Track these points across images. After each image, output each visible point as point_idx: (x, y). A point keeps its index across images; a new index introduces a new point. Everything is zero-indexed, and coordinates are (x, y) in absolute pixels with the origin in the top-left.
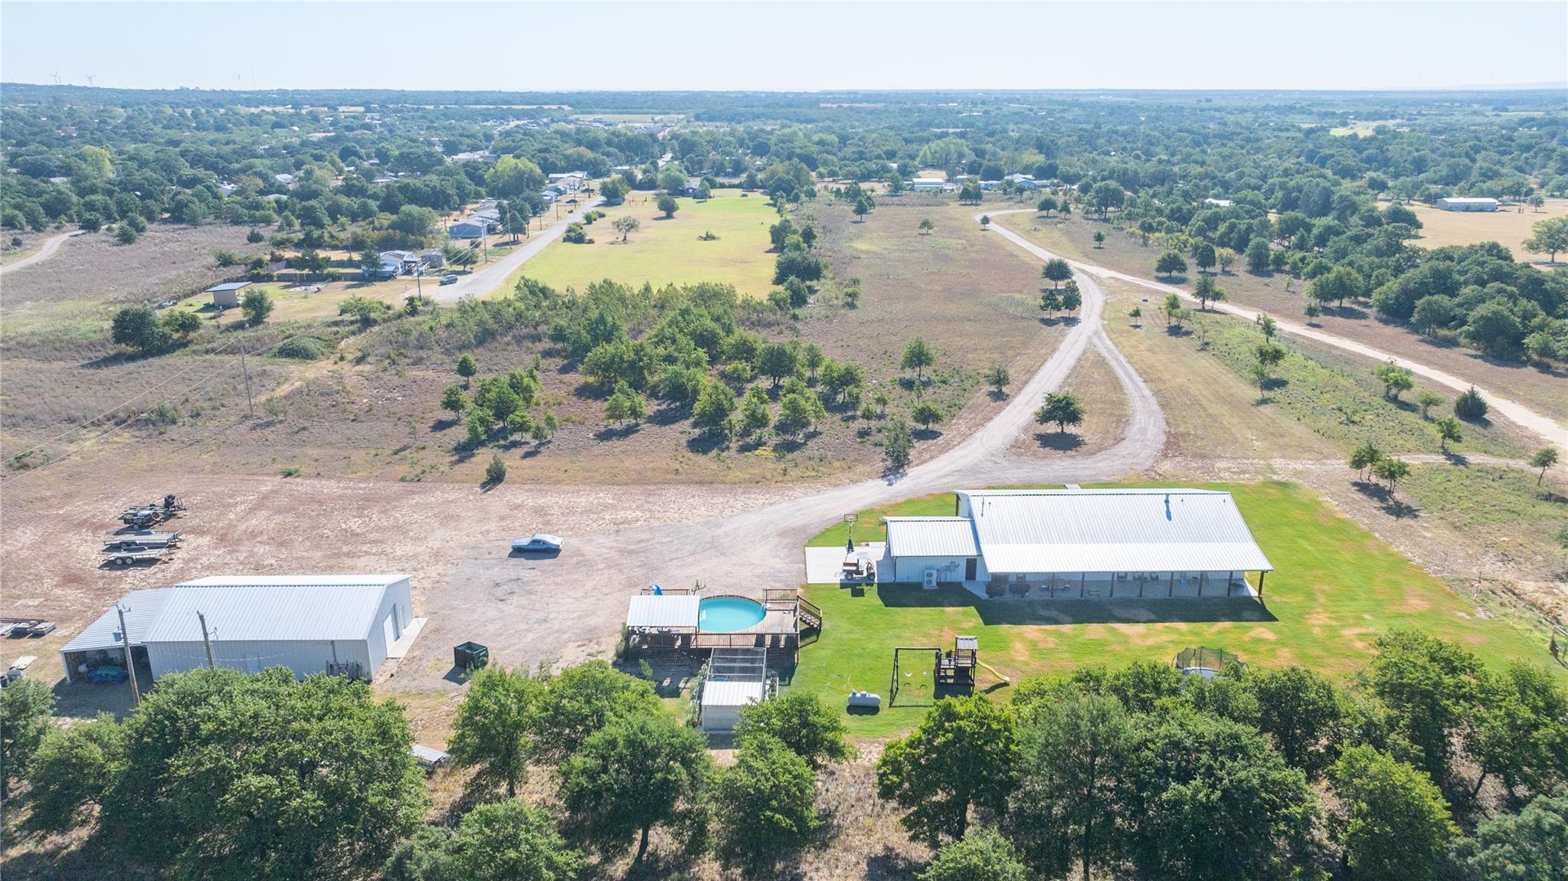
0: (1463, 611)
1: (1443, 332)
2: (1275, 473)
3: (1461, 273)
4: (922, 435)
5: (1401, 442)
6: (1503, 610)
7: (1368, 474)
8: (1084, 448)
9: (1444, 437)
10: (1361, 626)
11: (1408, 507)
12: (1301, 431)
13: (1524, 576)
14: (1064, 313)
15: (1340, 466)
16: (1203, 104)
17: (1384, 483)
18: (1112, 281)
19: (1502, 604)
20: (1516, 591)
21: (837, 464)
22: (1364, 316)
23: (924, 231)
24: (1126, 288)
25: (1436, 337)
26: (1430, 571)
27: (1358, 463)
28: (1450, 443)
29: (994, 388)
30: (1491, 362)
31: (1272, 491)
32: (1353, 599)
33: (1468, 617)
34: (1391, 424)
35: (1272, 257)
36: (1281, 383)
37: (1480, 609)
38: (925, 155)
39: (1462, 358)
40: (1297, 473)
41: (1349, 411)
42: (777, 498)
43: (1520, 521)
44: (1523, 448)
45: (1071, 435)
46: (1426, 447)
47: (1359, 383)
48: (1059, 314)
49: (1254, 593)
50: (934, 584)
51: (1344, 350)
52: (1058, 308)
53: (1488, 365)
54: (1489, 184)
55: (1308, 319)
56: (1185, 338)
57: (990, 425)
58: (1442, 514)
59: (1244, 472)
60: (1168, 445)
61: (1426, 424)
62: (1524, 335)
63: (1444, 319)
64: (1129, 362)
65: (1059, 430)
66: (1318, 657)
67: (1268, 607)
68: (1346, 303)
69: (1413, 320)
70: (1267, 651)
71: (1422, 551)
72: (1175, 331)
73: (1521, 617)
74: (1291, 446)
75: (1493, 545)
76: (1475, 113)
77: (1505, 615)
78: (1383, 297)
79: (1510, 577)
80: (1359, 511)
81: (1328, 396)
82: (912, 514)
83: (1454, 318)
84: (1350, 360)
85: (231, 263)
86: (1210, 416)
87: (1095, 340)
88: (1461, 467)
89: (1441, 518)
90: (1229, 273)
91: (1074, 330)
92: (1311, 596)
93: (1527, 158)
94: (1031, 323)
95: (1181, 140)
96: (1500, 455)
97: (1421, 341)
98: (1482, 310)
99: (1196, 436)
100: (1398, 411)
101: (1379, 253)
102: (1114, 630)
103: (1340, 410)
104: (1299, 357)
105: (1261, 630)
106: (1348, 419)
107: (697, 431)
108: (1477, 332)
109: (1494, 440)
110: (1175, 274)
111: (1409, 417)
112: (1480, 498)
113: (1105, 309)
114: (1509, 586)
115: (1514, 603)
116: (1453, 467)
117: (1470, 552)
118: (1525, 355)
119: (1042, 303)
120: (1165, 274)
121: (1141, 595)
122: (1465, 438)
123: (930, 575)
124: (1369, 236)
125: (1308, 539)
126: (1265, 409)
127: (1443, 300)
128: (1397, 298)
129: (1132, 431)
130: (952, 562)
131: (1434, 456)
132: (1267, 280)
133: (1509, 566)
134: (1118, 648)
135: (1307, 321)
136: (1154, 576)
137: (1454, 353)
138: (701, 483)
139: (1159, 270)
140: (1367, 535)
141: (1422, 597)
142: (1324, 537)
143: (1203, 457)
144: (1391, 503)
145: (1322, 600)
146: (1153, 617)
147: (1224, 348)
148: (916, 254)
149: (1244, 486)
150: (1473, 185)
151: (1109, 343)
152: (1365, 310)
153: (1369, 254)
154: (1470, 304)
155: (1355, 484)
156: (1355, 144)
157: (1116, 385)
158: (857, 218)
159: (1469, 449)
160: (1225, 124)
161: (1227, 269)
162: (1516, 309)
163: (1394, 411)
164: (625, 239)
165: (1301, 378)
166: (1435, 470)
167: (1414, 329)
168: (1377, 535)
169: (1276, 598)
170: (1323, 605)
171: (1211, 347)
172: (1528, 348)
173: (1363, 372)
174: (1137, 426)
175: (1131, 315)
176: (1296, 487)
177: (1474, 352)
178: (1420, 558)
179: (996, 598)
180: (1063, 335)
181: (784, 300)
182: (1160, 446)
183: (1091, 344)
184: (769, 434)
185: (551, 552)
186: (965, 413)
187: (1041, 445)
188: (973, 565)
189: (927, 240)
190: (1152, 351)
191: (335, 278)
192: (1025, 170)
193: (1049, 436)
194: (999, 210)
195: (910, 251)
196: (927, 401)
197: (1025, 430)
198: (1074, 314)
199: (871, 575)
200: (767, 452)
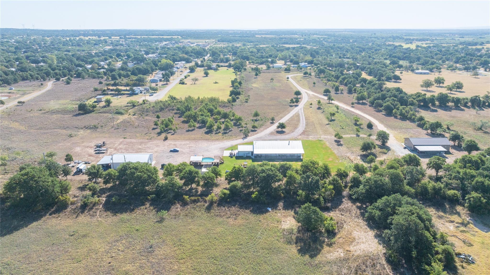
0: (337, 161)
2: (320, 138)
4: (252, 131)
7: (337, 138)
8: (285, 133)
9: (357, 131)
11: (342, 144)
14: (295, 104)
15: (333, 137)
17: (339, 140)
18: (312, 95)
19: (345, 160)
21: (234, 136)
22: (366, 104)
23: (272, 81)
24: (314, 97)
25: (379, 110)
26: (337, 155)
29: (272, 121)
31: (317, 142)
36: (334, 120)
37: (341, 160)
38: (280, 56)
40: (325, 138)
41: (343, 126)
42: (221, 142)
45: (283, 131)
46: (354, 133)
49: (302, 158)
50: (246, 156)
52: (294, 103)
53: (385, 116)
55: (352, 106)
56: (320, 110)
57: (268, 129)
59: (314, 138)
60: (302, 133)
64: (304, 116)
65: (281, 130)
67: (303, 160)
68: (364, 101)
69: (374, 106)
71: (338, 152)
72: (319, 108)
74: (327, 133)
78: (370, 100)
79: (350, 156)
80: (332, 145)
81: (342, 123)
83: (383, 106)
85: (97, 90)
86: (315, 127)
87: (300, 111)
89: (346, 146)
91: (296, 108)
94: (287, 106)
97: (375, 111)
99: (309, 131)
106: (342, 128)
107: (207, 130)
108: (384, 109)
113: (306, 103)
115: (347, 159)
117: (347, 152)
119: (290, 102)
120: (325, 94)
121: (281, 158)
125: (318, 150)
126: (327, 126)
129: (297, 130)
130: (249, 152)
131: (354, 135)
132: (350, 95)
133: (352, 154)
136: (285, 155)
138: (206, 140)
139: (324, 92)
140: (330, 149)
141: (332, 159)
142: (322, 149)
143: (308, 135)
151: (303, 111)
152: (368, 103)
155: (334, 140)
157: (299, 121)
158: (256, 77)
159: (363, 134)
161: (342, 92)
164: (195, 83)
165: (339, 119)
168: (332, 149)
169: (306, 159)
171: (324, 112)
172: (393, 113)
175: (311, 104)
176: (323, 141)
177: (384, 113)
179: (256, 158)
180: (293, 109)
181: (231, 101)
182: (301, 133)
183: (298, 111)
184: (221, 131)
185: (177, 151)
186: (264, 127)
187: (277, 133)
188: (252, 153)
189: (271, 84)
190: (311, 113)
191: (124, 94)
192: (305, 62)
193: (279, 131)
194: (293, 74)
195: (266, 87)
196: (256, 124)
197: (275, 130)
198: (297, 104)
199: (235, 155)
200: (220, 134)
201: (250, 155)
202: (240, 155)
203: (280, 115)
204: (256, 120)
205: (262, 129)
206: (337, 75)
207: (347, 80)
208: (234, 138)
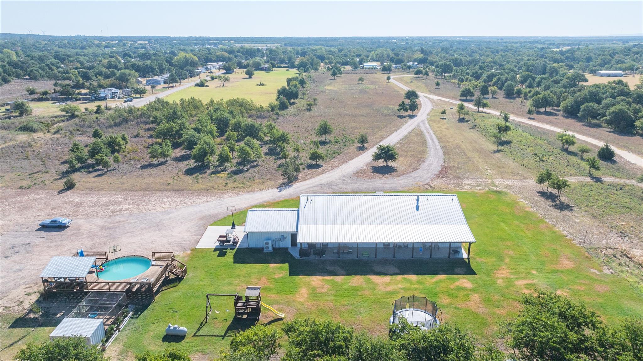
0: (595, 269)
1: (594, 121)
2: (495, 186)
3: (603, 94)
4: (310, 167)
5: (567, 170)
6: (620, 268)
7: (546, 187)
8: (395, 173)
9: (590, 168)
10: (529, 279)
11: (568, 205)
12: (514, 165)
13: (634, 246)
14: (410, 113)
15: (532, 183)
16: (500, 41)
17: (555, 191)
18: (438, 101)
19: (620, 264)
20: (629, 256)
21: (257, 181)
22: (556, 115)
23: (360, 82)
24: (444, 103)
25: (591, 123)
26: (576, 242)
27: (541, 181)
28: (593, 171)
29: (360, 145)
30: (617, 134)
31: (491, 196)
32: (527, 260)
33: (598, 273)
34: (563, 161)
35: (515, 91)
36: (508, 143)
37: (605, 267)
38: (373, 56)
39: (603, 132)
40: (508, 186)
41: (541, 156)
42: (213, 198)
43: (632, 213)
44: (634, 174)
45: (391, 167)
46: (580, 172)
47: (549, 143)
48: (407, 113)
49: (465, 256)
50: (270, 249)
51: (544, 129)
52: (406, 110)
53: (616, 135)
54: (619, 65)
55: (528, 115)
56: (465, 123)
57: (350, 162)
58: (586, 209)
59: (478, 186)
60: (441, 172)
61: (582, 162)
62: (634, 121)
63: (596, 115)
64: (434, 134)
65: (385, 165)
66: (497, 301)
67: (473, 266)
68: (548, 109)
69: (579, 115)
70: (464, 296)
71: (573, 230)
72: (462, 120)
73: (632, 273)
74: (507, 173)
75: (616, 227)
76: (615, 43)
77: (622, 271)
78: (565, 105)
79: (624, 247)
80: (539, 207)
81: (532, 148)
82: (282, 208)
83: (599, 114)
84: (546, 133)
85: (34, 93)
86: (468, 158)
87: (421, 125)
88: (599, 183)
89: (586, 211)
90: (495, 98)
91: (413, 120)
92: (500, 258)
93: (636, 57)
94: (393, 117)
95: (486, 51)
96: (621, 178)
97: (583, 125)
98: (613, 109)
99: (458, 167)
100: (567, 155)
101: (565, 87)
102: (370, 279)
103: (535, 154)
104: (520, 131)
105: (464, 281)
106: (540, 159)
107: (196, 164)
108: (611, 120)
109: (618, 170)
110: (469, 98)
111: (573, 159)
112: (609, 200)
113: (431, 111)
114: (625, 253)
115: (627, 263)
116: (594, 184)
117: (602, 231)
118: (635, 130)
119: (399, 108)
120: (465, 98)
121: (394, 257)
122: (601, 169)
123: (267, 243)
124: (561, 80)
125: (506, 223)
126: (497, 155)
127: (594, 105)
128: (572, 106)
129: (425, 165)
130: (282, 236)
131: (584, 178)
132: (512, 100)
133: (625, 240)
134: (367, 293)
135: (528, 117)
136: (406, 245)
137: (599, 130)
138: (177, 190)
139: (461, 96)
140: (542, 220)
141: (570, 259)
142: (516, 222)
143: (458, 178)
144: (558, 202)
145: (507, 260)
146: (397, 271)
147: (484, 127)
148: (352, 91)
149: (477, 193)
150: (612, 66)
151: (428, 125)
152: (557, 112)
153: (561, 87)
154: (607, 107)
155: (539, 192)
156: (562, 53)
157: (424, 143)
158: (333, 78)
159: (604, 174)
160: (507, 47)
161: (494, 96)
162: (631, 109)
163: (565, 155)
164: (223, 86)
165: (519, 140)
166: (584, 185)
167: (580, 120)
168: (548, 221)
169: (478, 260)
170: (507, 264)
171: (477, 127)
172: (637, 127)
173: (552, 139)
174: (427, 163)
175: (442, 113)
176: (505, 193)
177: (609, 130)
178: (571, 234)
179: (304, 258)
180: (406, 122)
181: (275, 106)
182: (437, 173)
183: (418, 125)
184: (231, 166)
185: (61, 227)
186: (340, 157)
187: (374, 172)
188: (294, 236)
189: (360, 86)
190: (447, 129)
191: (80, 100)
192: (414, 61)
193: (379, 167)
194: (397, 75)
195: (350, 90)
196: (321, 150)
197: (368, 164)
198: (414, 113)
199: (235, 243)
200: (224, 175)
201: (287, 243)
202: (252, 245)
203: (380, 133)
204: (323, 143)
205: (335, 162)
206: (477, 72)
207: (497, 78)
208: (255, 186)
